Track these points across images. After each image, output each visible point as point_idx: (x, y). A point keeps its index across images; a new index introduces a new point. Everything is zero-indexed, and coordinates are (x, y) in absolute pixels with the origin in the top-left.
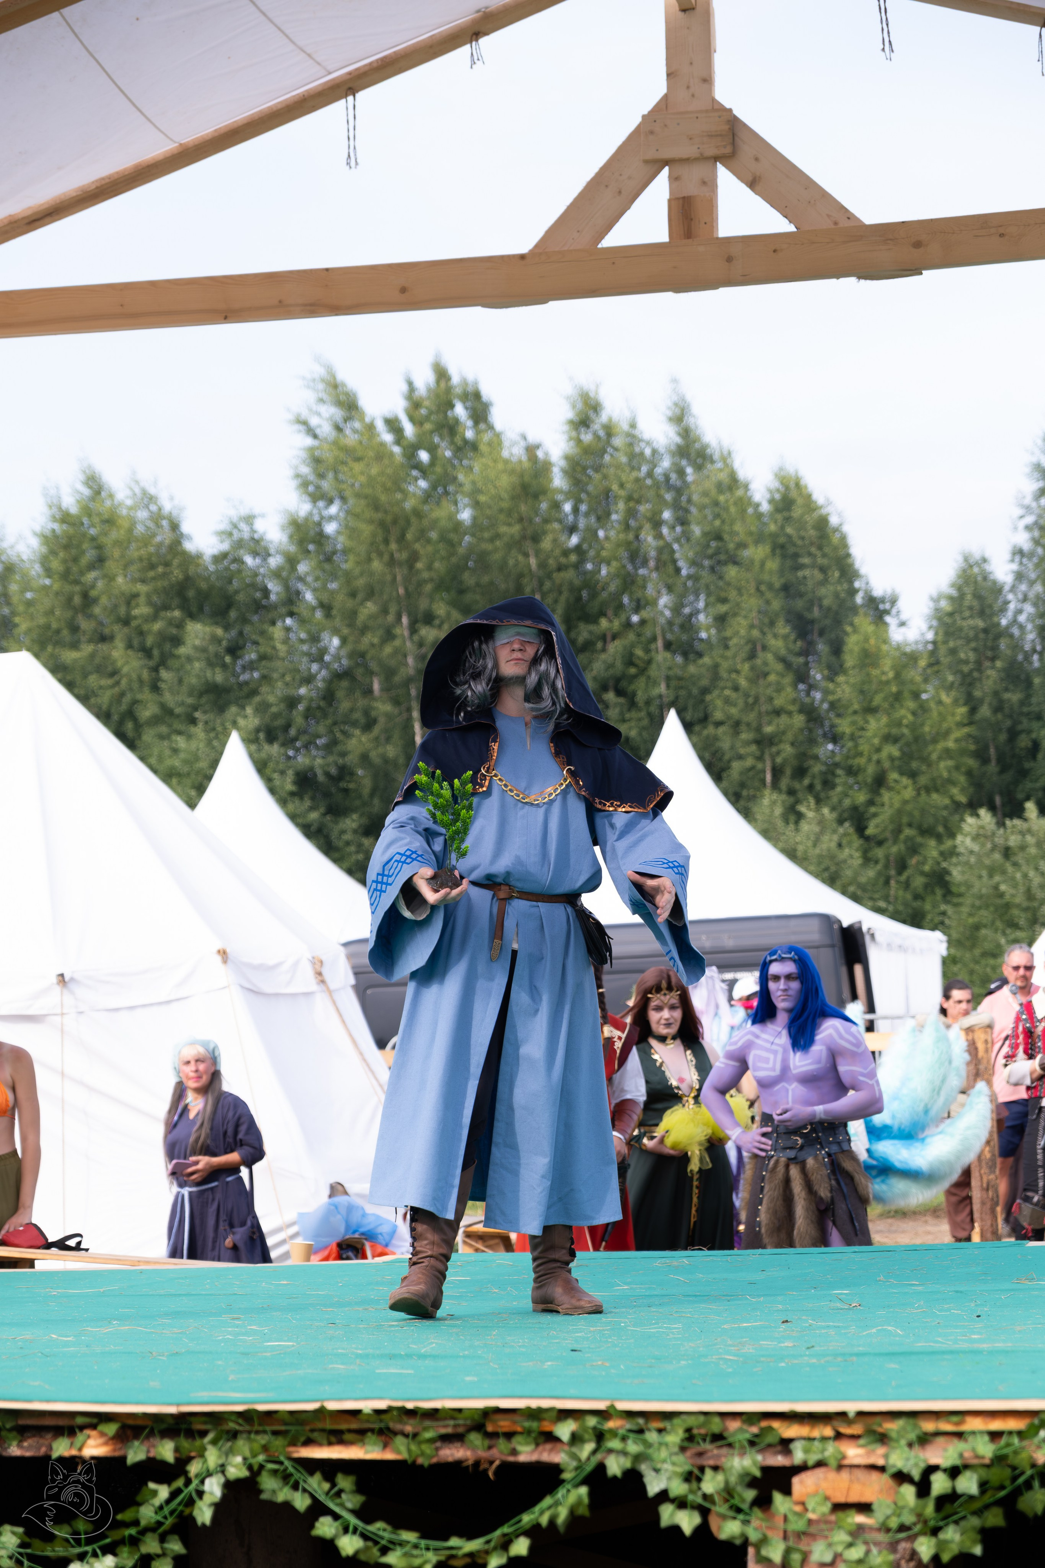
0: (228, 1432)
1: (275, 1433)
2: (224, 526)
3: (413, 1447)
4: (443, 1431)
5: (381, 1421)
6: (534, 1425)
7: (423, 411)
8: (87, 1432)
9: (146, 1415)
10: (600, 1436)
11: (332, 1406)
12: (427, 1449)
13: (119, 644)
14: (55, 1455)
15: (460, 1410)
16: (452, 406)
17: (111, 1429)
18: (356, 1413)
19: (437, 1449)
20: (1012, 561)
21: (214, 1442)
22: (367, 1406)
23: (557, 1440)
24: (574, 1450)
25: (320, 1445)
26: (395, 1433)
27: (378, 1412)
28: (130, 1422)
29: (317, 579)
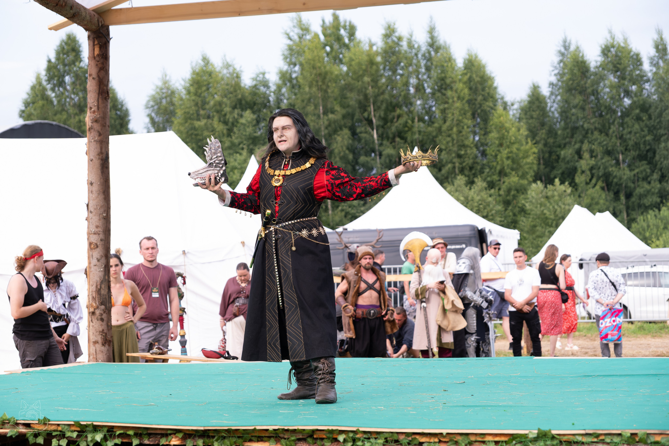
0: (222, 436)
1: (239, 437)
2: (254, 76)
3: (288, 443)
4: (298, 437)
5: (276, 434)
6: (331, 436)
7: (329, 32)
8: (172, 436)
9: (192, 430)
10: (354, 440)
11: (258, 428)
12: (293, 444)
13: (216, 119)
14: (161, 444)
15: (304, 430)
16: (339, 30)
17: (180, 435)
18: (267, 430)
19: (296, 444)
20: (549, 87)
21: (217, 440)
22: (271, 428)
23: (339, 441)
24: (345, 444)
25: (255, 442)
26: (282, 438)
27: (275, 430)
28: (187, 432)
29: (289, 95)
